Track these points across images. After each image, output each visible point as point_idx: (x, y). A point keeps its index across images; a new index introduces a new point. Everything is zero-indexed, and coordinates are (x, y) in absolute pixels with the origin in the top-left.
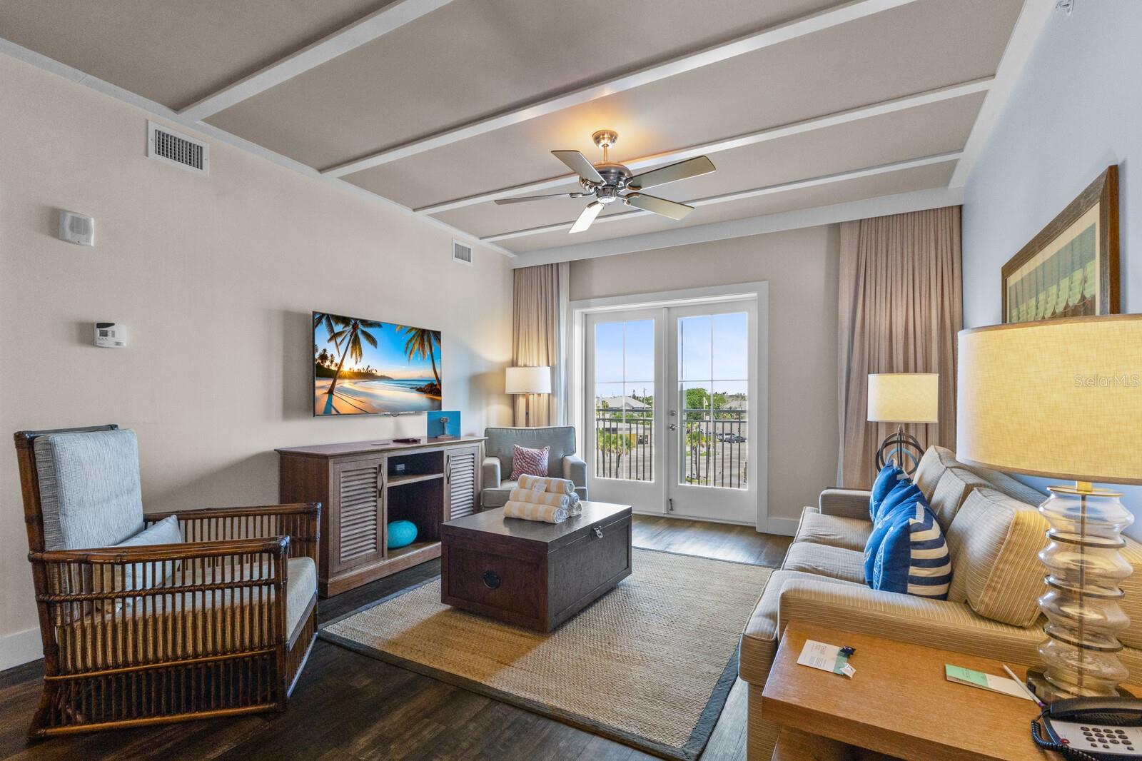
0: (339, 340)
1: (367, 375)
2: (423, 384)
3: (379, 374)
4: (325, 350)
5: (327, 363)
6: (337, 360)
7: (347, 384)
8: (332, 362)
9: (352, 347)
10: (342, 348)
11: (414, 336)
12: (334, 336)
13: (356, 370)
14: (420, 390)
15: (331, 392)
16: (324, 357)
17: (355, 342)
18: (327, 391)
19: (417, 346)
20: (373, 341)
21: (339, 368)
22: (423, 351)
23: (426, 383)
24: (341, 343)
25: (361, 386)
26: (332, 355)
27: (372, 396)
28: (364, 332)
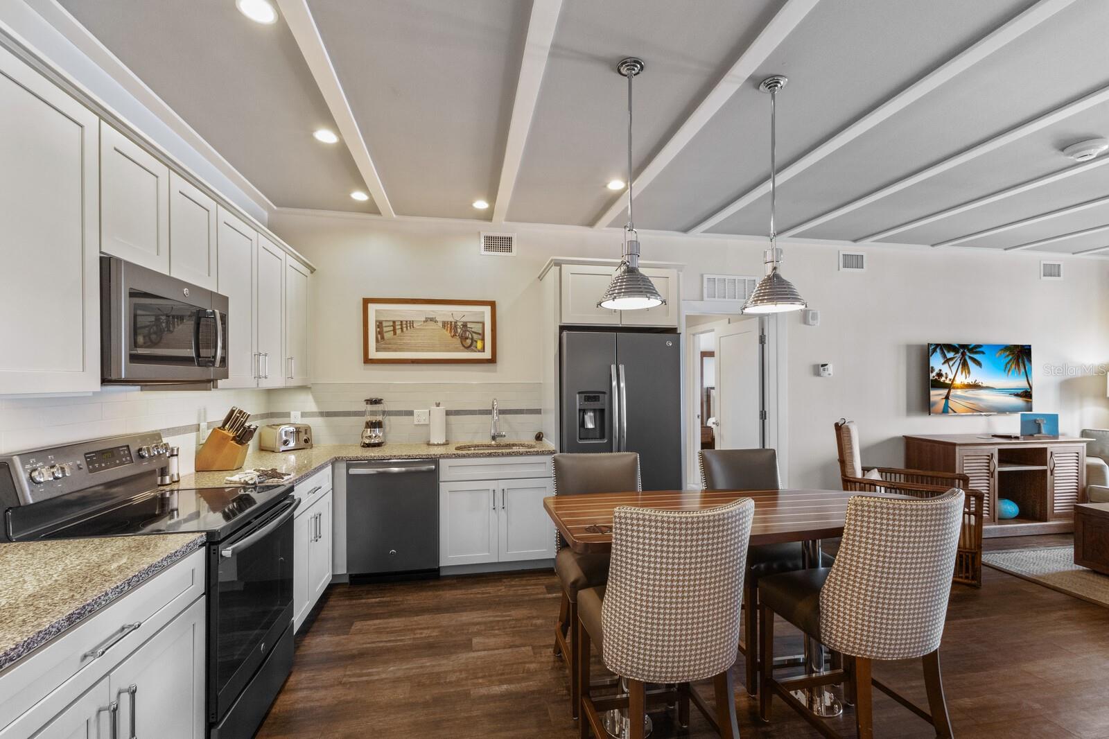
0: (951, 363)
1: (975, 386)
2: (1020, 391)
3: (984, 385)
4: (940, 370)
5: (942, 379)
6: (951, 376)
7: (959, 392)
8: (946, 378)
9: (962, 368)
10: (954, 369)
11: (1011, 360)
12: (947, 361)
13: (966, 383)
14: (1017, 395)
15: (947, 398)
16: (940, 375)
17: (964, 365)
18: (944, 397)
19: (1013, 366)
20: (978, 363)
21: (953, 382)
22: (1019, 369)
23: (1022, 391)
24: (953, 365)
25: (971, 393)
26: (946, 374)
27: (980, 400)
28: (970, 358)
